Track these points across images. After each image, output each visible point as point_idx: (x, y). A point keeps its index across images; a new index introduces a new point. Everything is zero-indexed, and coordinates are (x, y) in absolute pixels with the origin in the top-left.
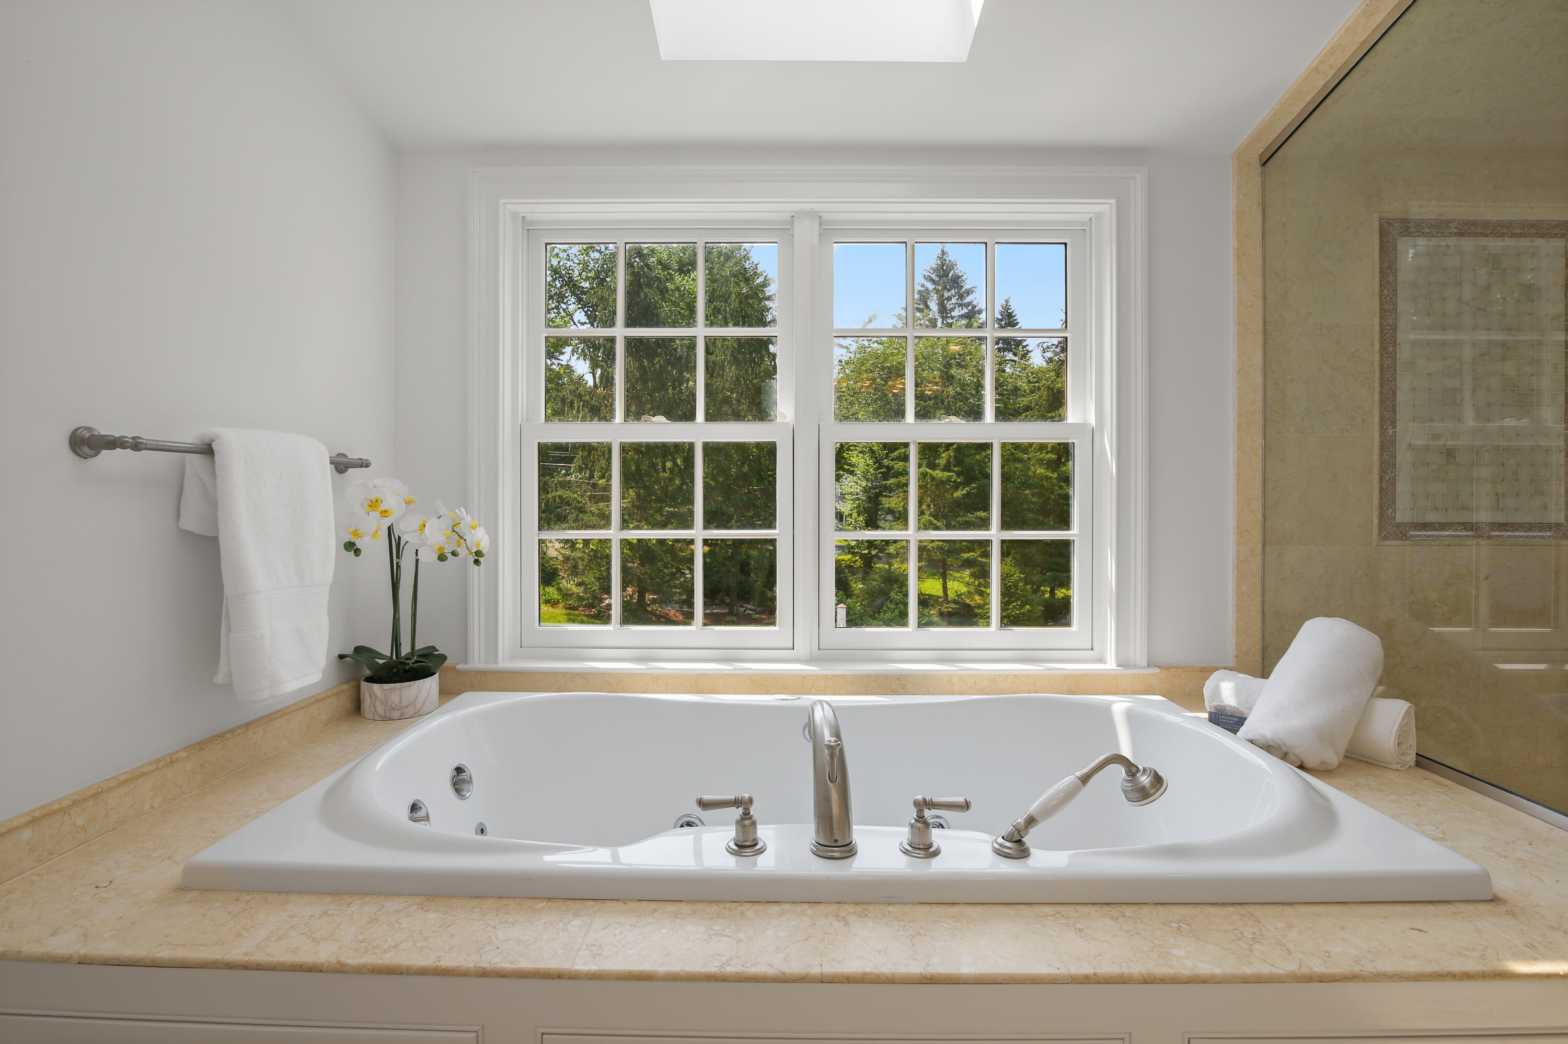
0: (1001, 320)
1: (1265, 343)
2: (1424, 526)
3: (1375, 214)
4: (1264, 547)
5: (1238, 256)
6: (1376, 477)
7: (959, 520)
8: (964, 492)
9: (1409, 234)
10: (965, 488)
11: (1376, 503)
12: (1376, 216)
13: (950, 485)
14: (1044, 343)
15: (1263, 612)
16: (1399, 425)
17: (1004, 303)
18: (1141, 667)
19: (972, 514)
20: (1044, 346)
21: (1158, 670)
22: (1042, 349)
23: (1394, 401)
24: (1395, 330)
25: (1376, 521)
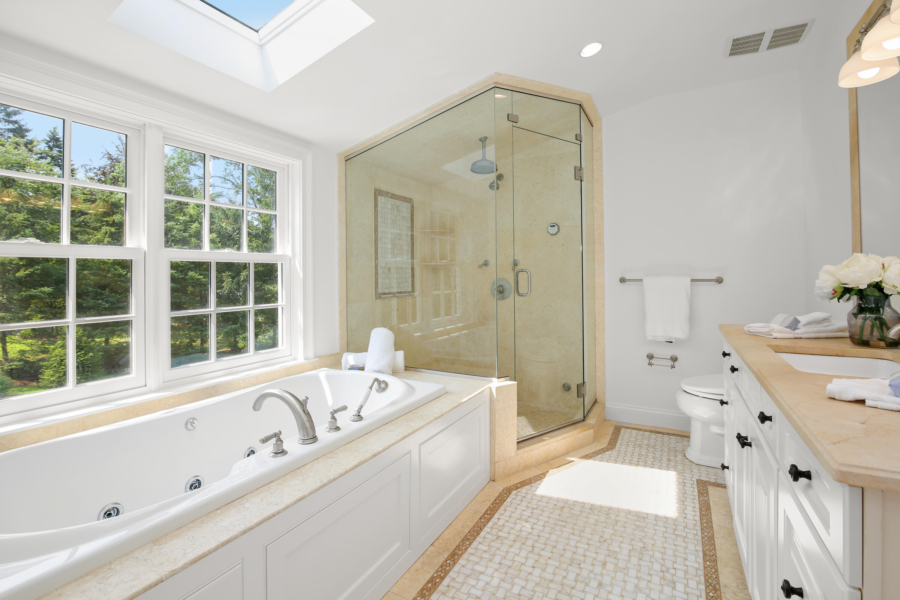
0: (49, 142)
1: (346, 228)
2: (385, 294)
3: (373, 186)
4: (347, 304)
5: (339, 193)
6: (374, 277)
7: (22, 295)
8: (27, 272)
9: (380, 195)
10: (27, 269)
11: (374, 287)
12: (373, 187)
13: (11, 267)
14: (87, 165)
15: (347, 330)
16: (378, 259)
17: (53, 130)
18: (312, 359)
19: (35, 289)
20: (86, 168)
21: (318, 358)
22: (85, 169)
23: (377, 251)
24: (377, 227)
25: (374, 293)
